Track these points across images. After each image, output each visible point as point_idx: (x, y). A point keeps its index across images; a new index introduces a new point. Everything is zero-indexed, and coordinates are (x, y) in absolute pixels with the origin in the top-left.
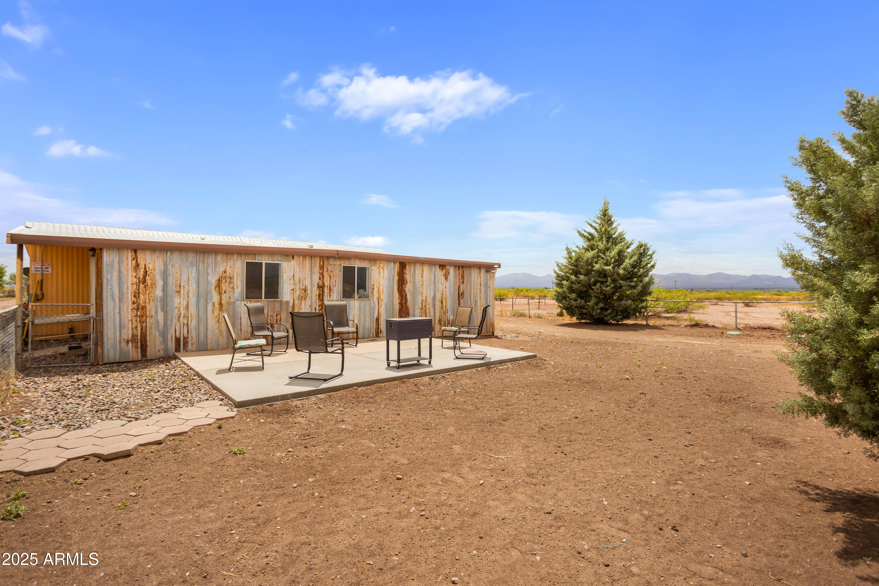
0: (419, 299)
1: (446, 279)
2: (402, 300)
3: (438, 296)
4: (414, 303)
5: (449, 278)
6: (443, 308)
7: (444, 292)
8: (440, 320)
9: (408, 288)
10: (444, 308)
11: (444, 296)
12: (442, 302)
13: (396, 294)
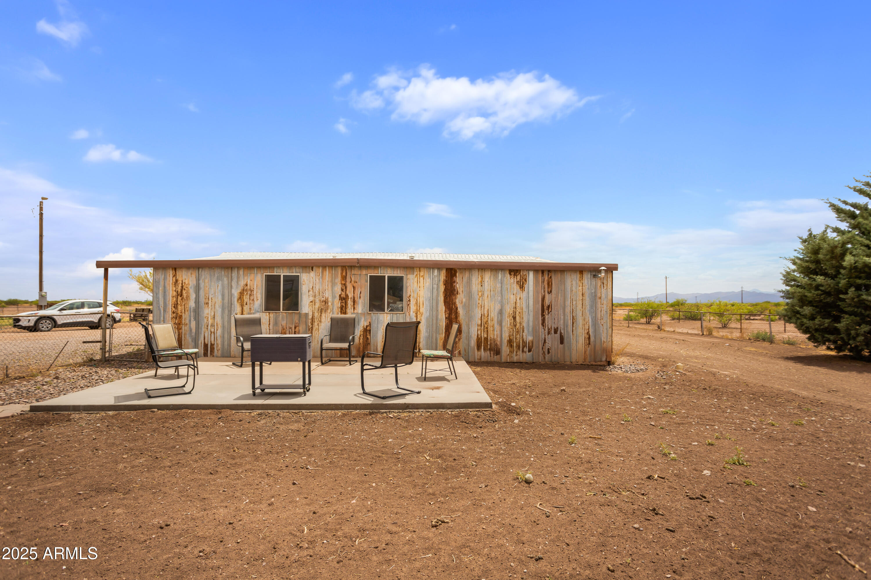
0: (477, 313)
1: (522, 287)
2: (450, 314)
3: (509, 310)
4: (470, 318)
5: (526, 285)
6: (515, 326)
7: (518, 305)
8: (510, 341)
9: (460, 300)
10: (518, 325)
11: (518, 310)
12: (514, 318)
13: (442, 307)
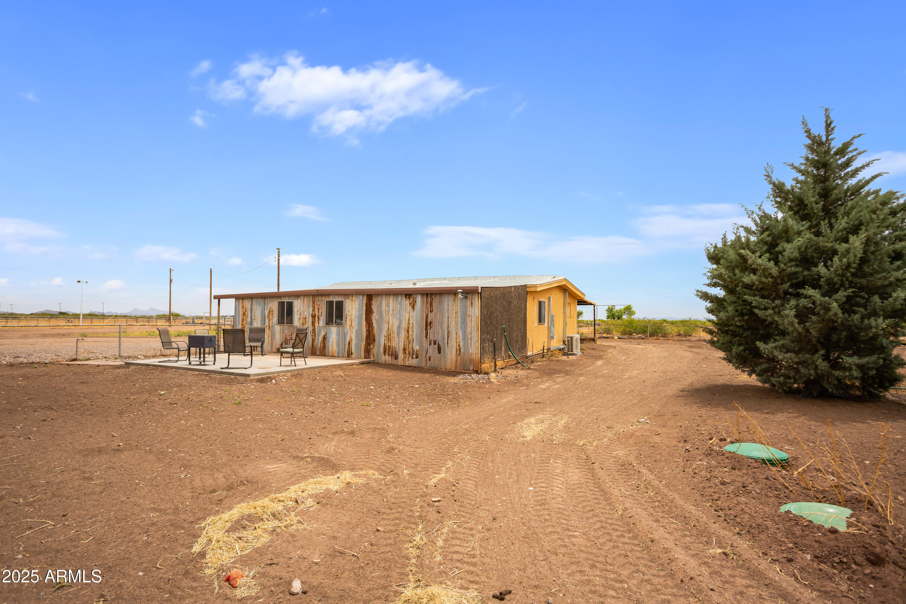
0: (385, 327)
1: (413, 307)
2: (369, 327)
3: (404, 325)
4: (380, 330)
5: (416, 306)
6: (408, 338)
7: (411, 321)
8: (404, 349)
9: (375, 317)
10: (410, 337)
11: (411, 325)
12: (408, 331)
13: (364, 323)
